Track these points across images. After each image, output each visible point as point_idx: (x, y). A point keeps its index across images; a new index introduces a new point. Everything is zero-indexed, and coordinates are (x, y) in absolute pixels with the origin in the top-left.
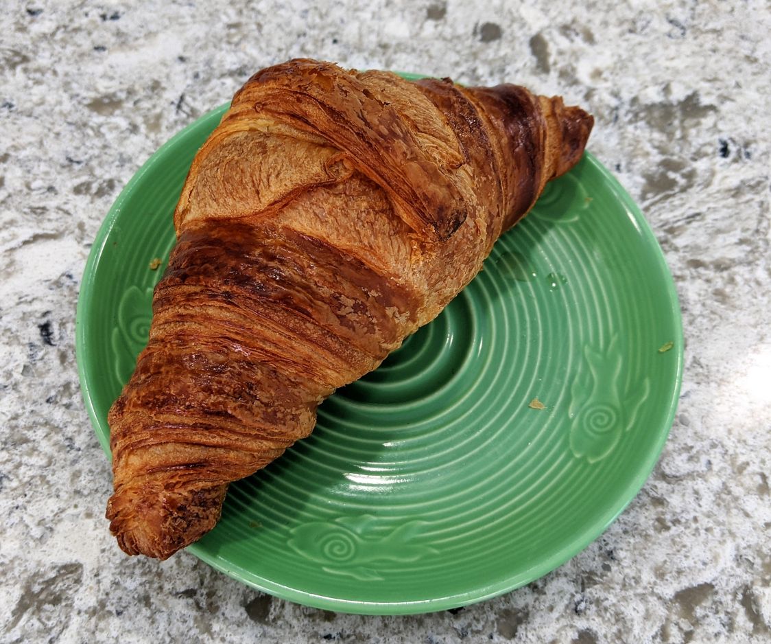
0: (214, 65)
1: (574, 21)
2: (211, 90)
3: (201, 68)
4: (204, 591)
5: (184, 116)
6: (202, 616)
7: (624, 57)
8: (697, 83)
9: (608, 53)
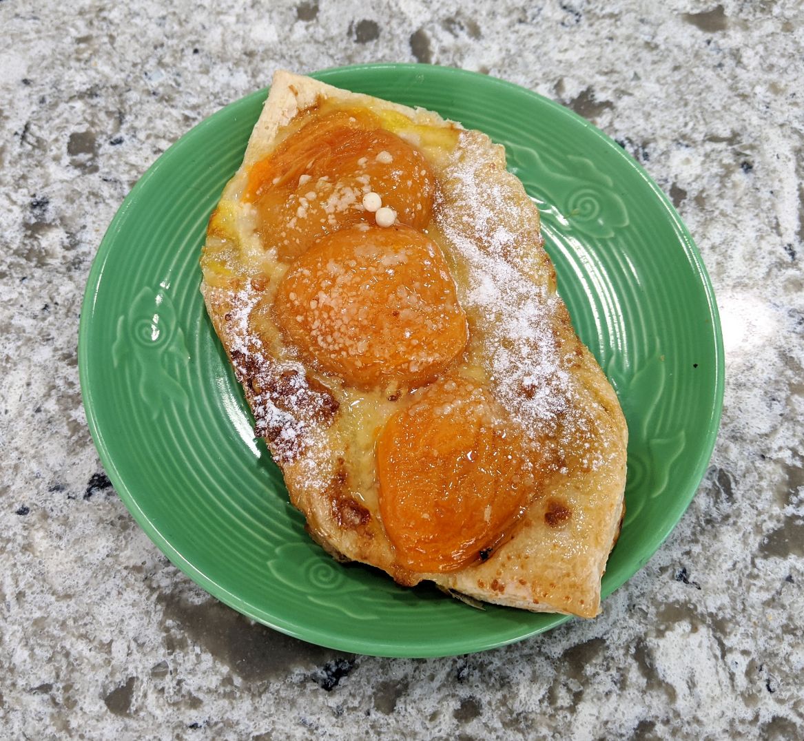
0: (62, 87)
1: (458, 13)
2: (58, 117)
3: (48, 90)
4: (60, 685)
5: (29, 147)
6: (59, 713)
7: (512, 52)
8: (592, 77)
9: (495, 47)
